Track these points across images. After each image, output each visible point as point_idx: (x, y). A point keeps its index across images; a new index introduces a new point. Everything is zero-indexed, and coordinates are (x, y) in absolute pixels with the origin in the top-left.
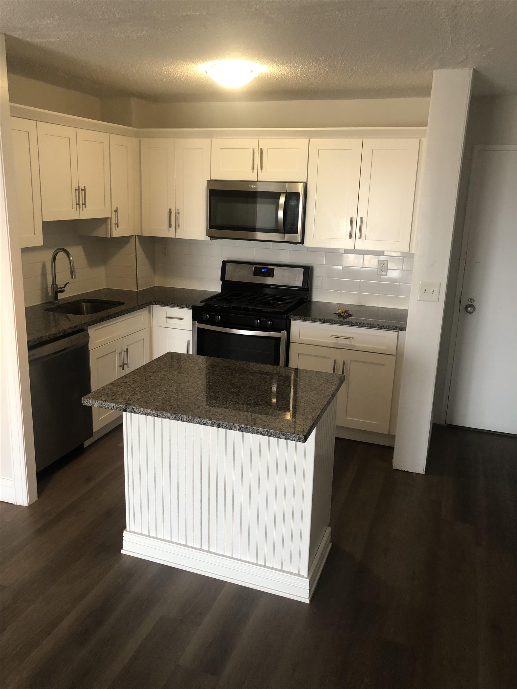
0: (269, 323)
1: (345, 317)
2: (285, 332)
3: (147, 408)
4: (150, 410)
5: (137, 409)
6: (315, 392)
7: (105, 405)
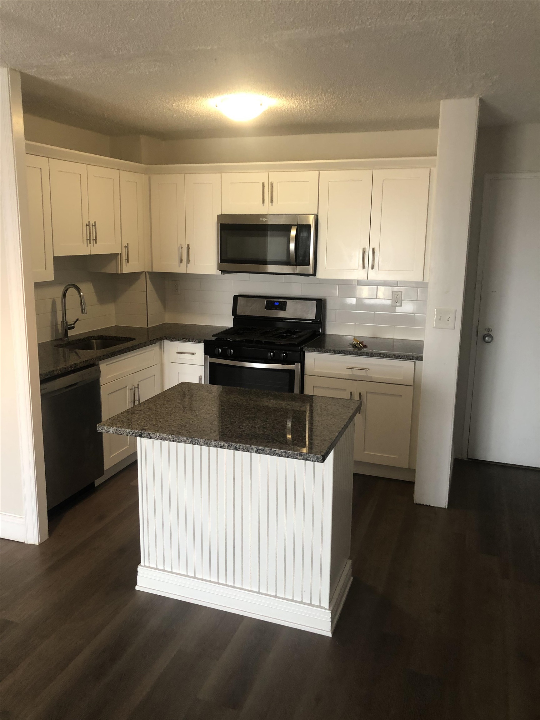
0: (282, 356)
1: (360, 348)
2: (299, 365)
3: (163, 433)
4: (166, 435)
5: (153, 434)
6: (331, 416)
7: (120, 432)
